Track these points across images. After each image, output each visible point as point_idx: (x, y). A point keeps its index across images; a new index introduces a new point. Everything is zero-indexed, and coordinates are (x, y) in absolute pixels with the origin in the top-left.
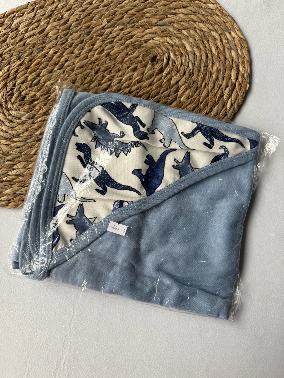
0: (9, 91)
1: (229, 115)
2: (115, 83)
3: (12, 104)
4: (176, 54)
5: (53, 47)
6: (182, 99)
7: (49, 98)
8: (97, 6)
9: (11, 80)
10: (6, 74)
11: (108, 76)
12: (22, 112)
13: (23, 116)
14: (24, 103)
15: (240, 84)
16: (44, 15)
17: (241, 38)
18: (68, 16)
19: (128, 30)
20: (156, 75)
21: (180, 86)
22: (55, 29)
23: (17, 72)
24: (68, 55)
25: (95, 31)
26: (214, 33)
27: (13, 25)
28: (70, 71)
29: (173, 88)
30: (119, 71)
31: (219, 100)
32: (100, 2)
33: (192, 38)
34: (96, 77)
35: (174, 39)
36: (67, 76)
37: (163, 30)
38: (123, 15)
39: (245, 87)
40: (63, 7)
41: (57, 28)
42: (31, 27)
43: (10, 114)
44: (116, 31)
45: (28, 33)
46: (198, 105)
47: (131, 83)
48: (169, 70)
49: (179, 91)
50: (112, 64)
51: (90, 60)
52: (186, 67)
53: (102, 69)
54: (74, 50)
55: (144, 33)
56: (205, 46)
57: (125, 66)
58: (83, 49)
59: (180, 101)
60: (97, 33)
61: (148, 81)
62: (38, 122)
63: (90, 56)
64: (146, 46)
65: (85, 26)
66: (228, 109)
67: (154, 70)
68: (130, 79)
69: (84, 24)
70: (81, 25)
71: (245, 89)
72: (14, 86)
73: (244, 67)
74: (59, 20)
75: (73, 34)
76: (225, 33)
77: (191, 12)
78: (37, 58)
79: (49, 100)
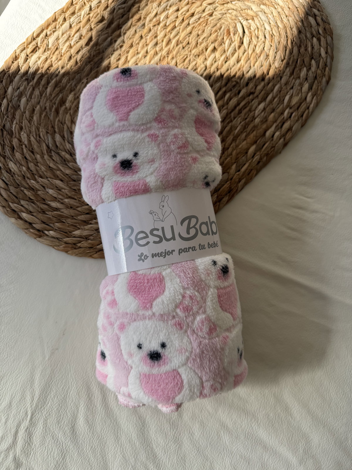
47: (218, 65)
48: (249, 40)
51: (161, 56)
53: (179, 61)
55: (203, 7)
58: (147, 45)
60: (152, 22)
61: (234, 57)
63: (159, 50)
67: (234, 43)
68: (215, 62)
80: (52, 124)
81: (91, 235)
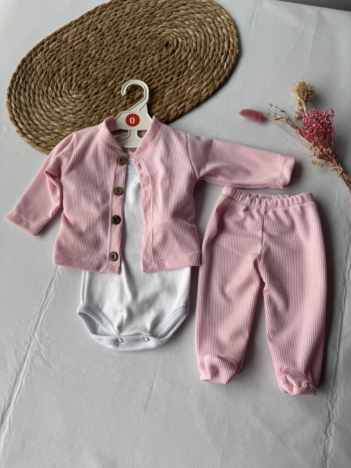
0: (69, 83)
1: (226, 73)
2: (142, 65)
3: (73, 91)
4: (183, 38)
5: (94, 49)
6: (191, 68)
7: (98, 83)
8: (120, 16)
9: (69, 76)
10: (65, 72)
11: (136, 62)
12: (80, 95)
13: (82, 97)
14: (81, 89)
15: (232, 51)
16: (83, 29)
17: (229, 19)
18: (101, 26)
19: (145, 28)
20: (170, 55)
21: (188, 60)
22: (93, 36)
23: (72, 69)
24: (106, 52)
25: (123, 33)
26: (208, 19)
27: (63, 39)
28: (109, 63)
29: (184, 62)
30: (144, 57)
31: (217, 64)
32: (122, 13)
33: (192, 25)
34: (128, 64)
35: (180, 28)
36: (107, 66)
37: (170, 24)
38: (140, 19)
39: (235, 52)
40: (97, 21)
41: (95, 36)
42: (76, 38)
43: (73, 97)
44: (137, 30)
45: (75, 42)
46: (203, 70)
47: (153, 63)
48: (179, 51)
49: (189, 63)
50: (138, 53)
51: (122, 53)
52: (191, 46)
53: (132, 57)
54: (109, 48)
55: (157, 28)
56: (203, 30)
57: (147, 53)
58: (115, 46)
59: (190, 70)
60: (123, 34)
61: (165, 60)
62: (93, 99)
63: (121, 50)
64: (160, 37)
65: (114, 31)
66: (225, 69)
67: (168, 52)
68: (153, 61)
69: (113, 29)
70: (112, 31)
71: (236, 53)
72: (72, 79)
73: (233, 38)
74: (95, 30)
75: (106, 38)
76: (216, 18)
77: (189, 8)
78: (85, 58)
79: (97, 84)
80: (49, 80)
81: (49, 141)
